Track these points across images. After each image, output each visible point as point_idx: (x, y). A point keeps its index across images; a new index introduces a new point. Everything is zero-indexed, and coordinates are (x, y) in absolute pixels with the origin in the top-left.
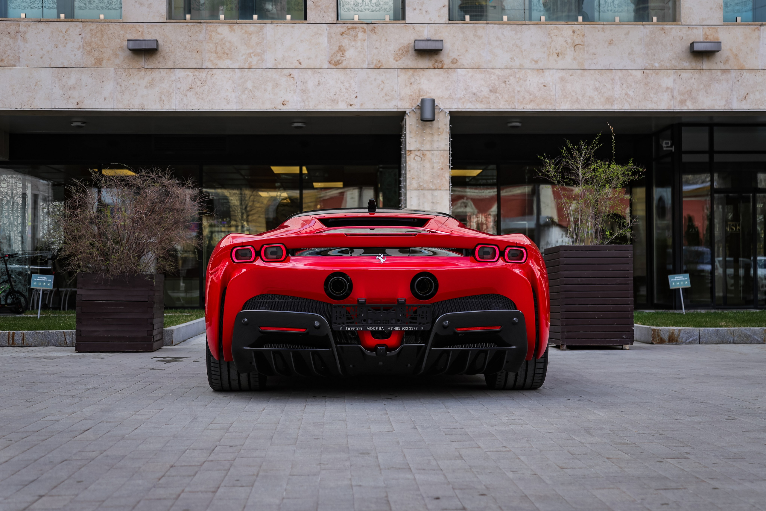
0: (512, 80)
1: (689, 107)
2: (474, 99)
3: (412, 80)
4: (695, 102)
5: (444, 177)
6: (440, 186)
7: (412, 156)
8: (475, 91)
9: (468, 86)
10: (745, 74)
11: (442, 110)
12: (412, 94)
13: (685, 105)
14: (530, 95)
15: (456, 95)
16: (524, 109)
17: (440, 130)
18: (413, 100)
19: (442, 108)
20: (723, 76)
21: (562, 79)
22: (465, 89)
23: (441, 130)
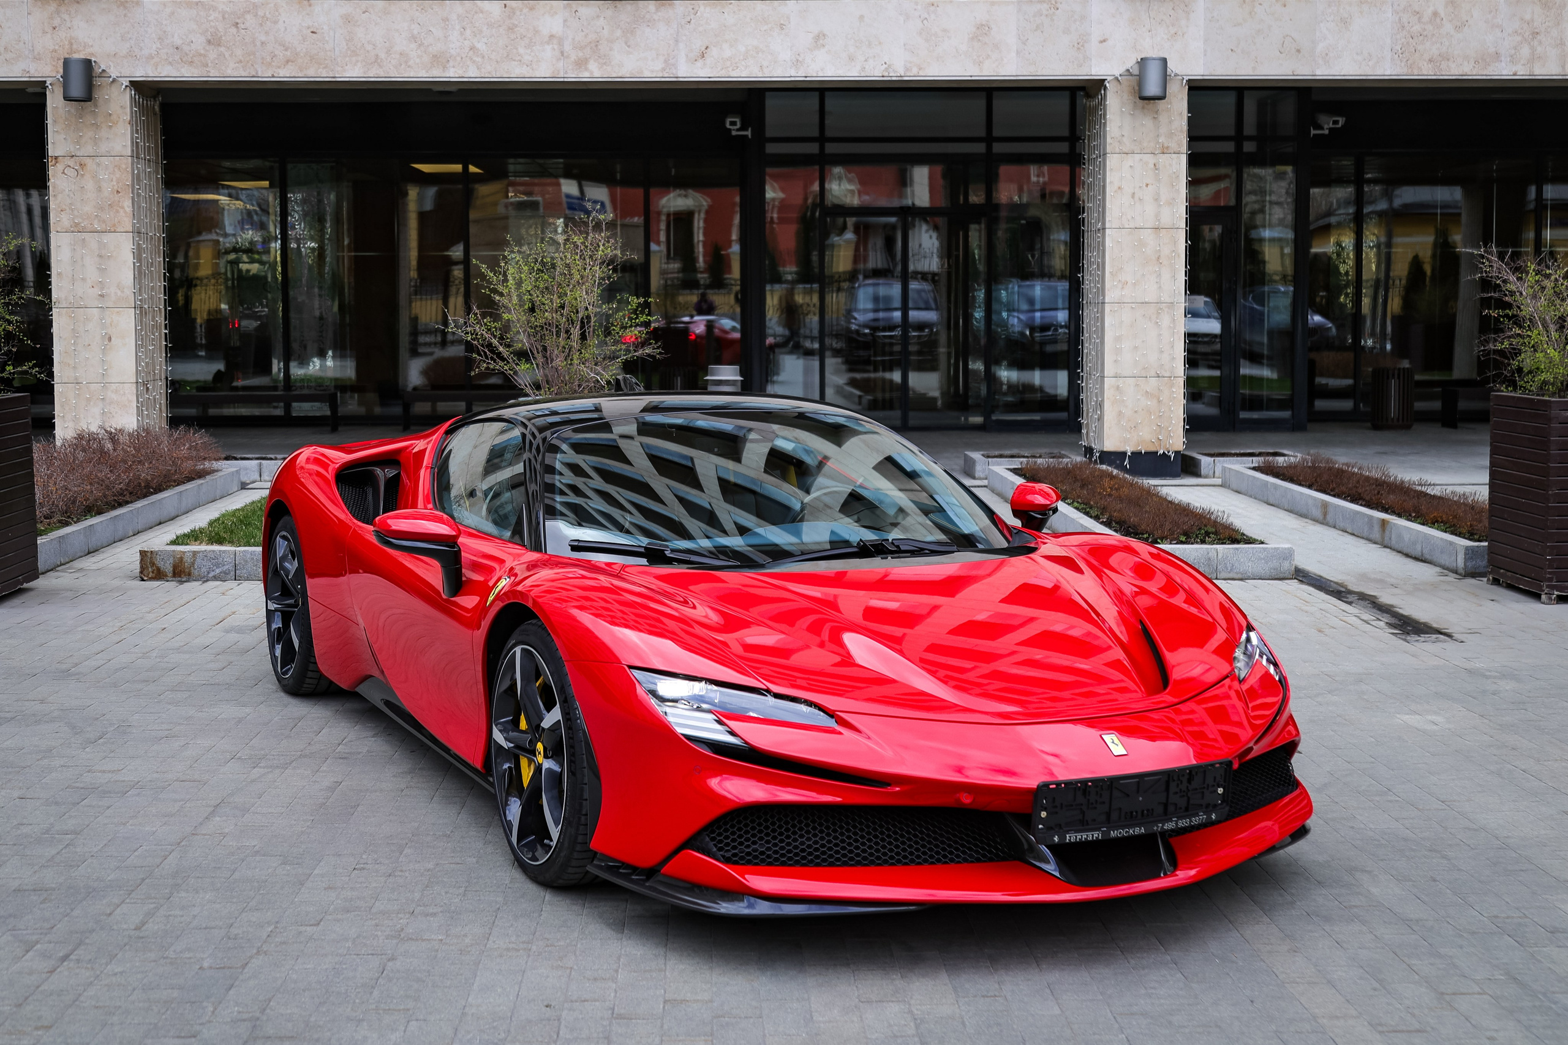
0: (250, 21)
1: (595, 72)
2: (177, 58)
3: (57, 22)
4: (605, 63)
5: (123, 208)
6: (114, 225)
7: (60, 167)
8: (178, 42)
9: (165, 32)
10: (702, 8)
11: (114, 80)
12: (57, 48)
13: (586, 69)
14: (286, 50)
15: (141, 49)
16: (273, 76)
17: (112, 118)
18: (58, 59)
19: (114, 76)
20: (660, 14)
21: (348, 19)
22: (159, 39)
23: (114, 117)
